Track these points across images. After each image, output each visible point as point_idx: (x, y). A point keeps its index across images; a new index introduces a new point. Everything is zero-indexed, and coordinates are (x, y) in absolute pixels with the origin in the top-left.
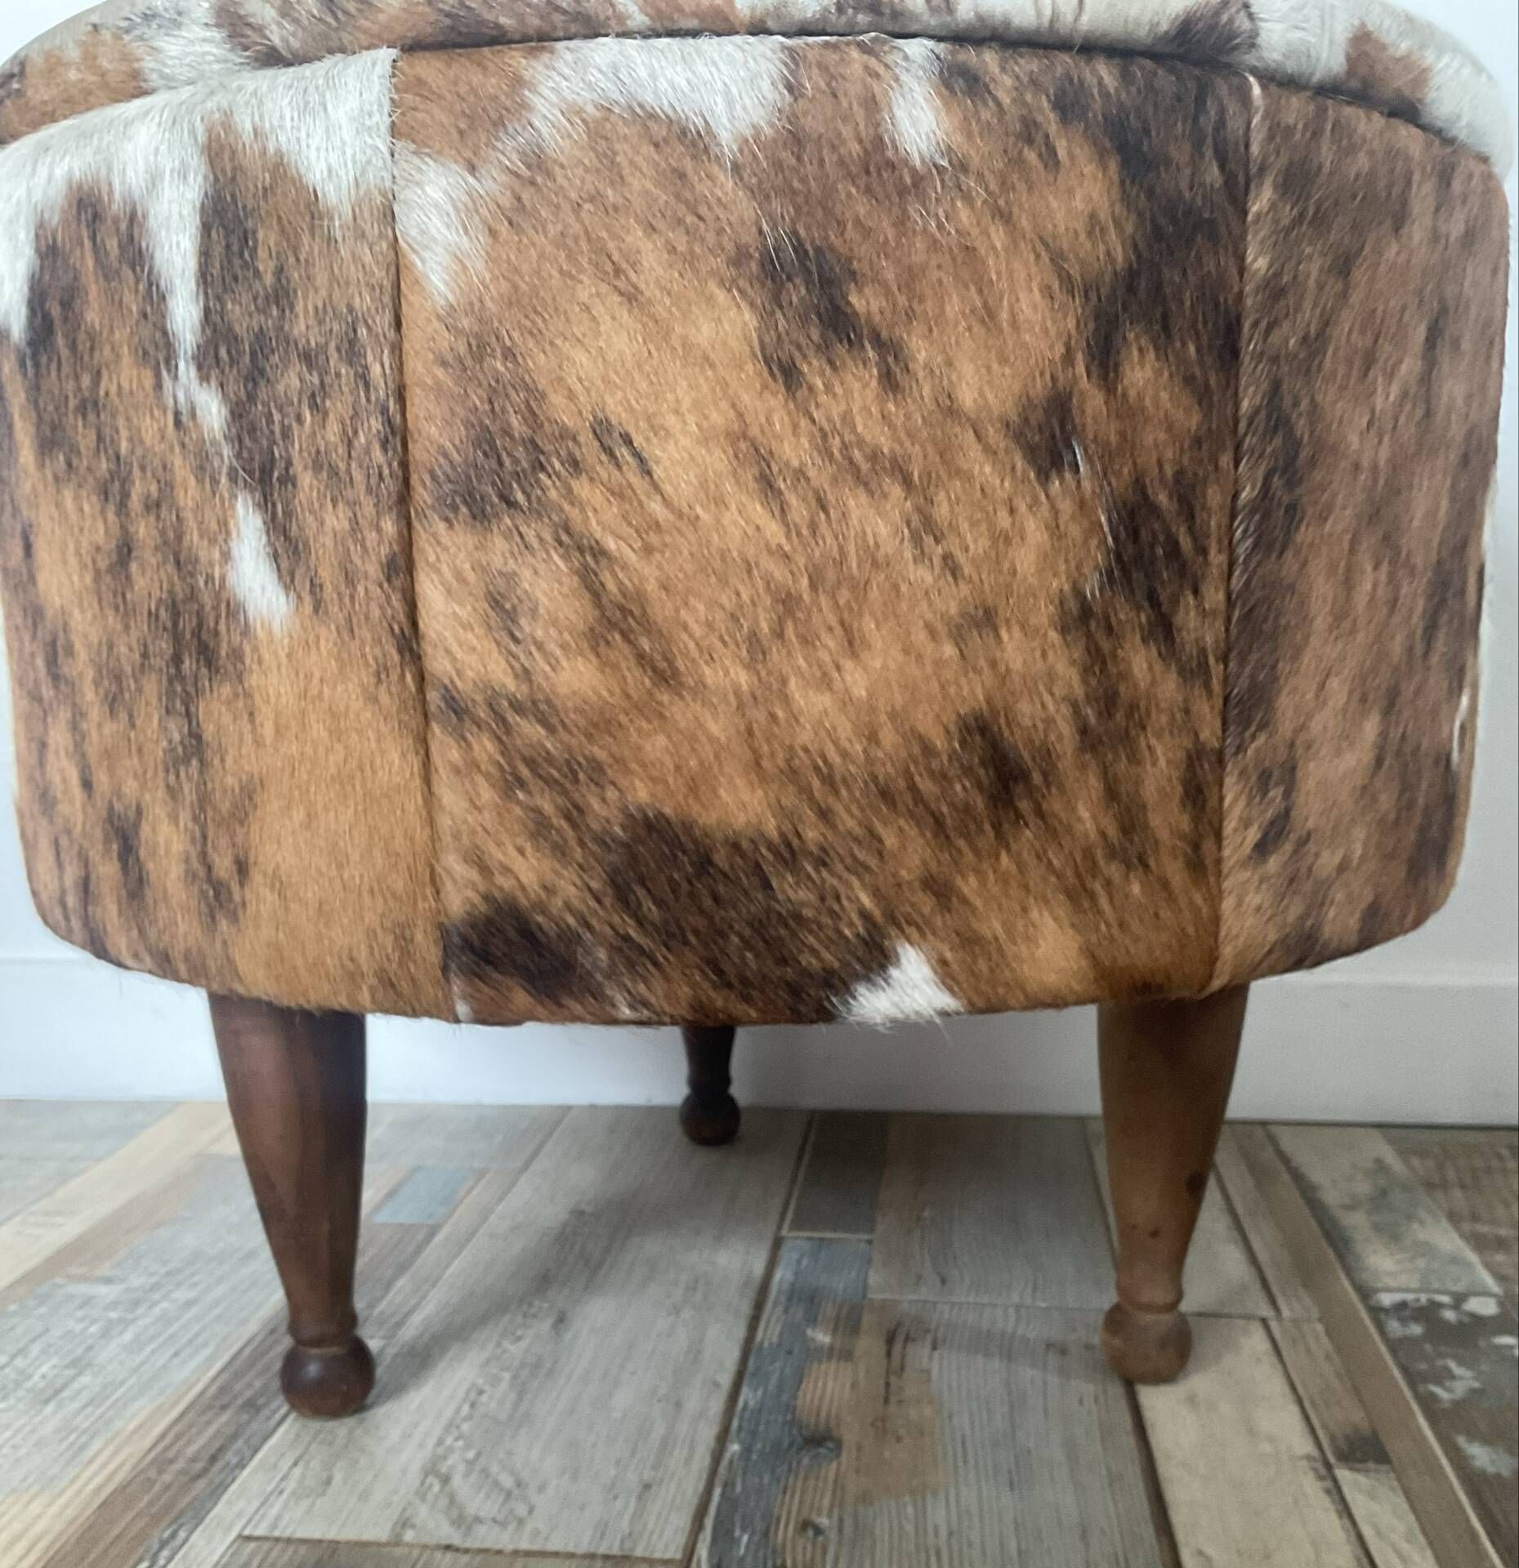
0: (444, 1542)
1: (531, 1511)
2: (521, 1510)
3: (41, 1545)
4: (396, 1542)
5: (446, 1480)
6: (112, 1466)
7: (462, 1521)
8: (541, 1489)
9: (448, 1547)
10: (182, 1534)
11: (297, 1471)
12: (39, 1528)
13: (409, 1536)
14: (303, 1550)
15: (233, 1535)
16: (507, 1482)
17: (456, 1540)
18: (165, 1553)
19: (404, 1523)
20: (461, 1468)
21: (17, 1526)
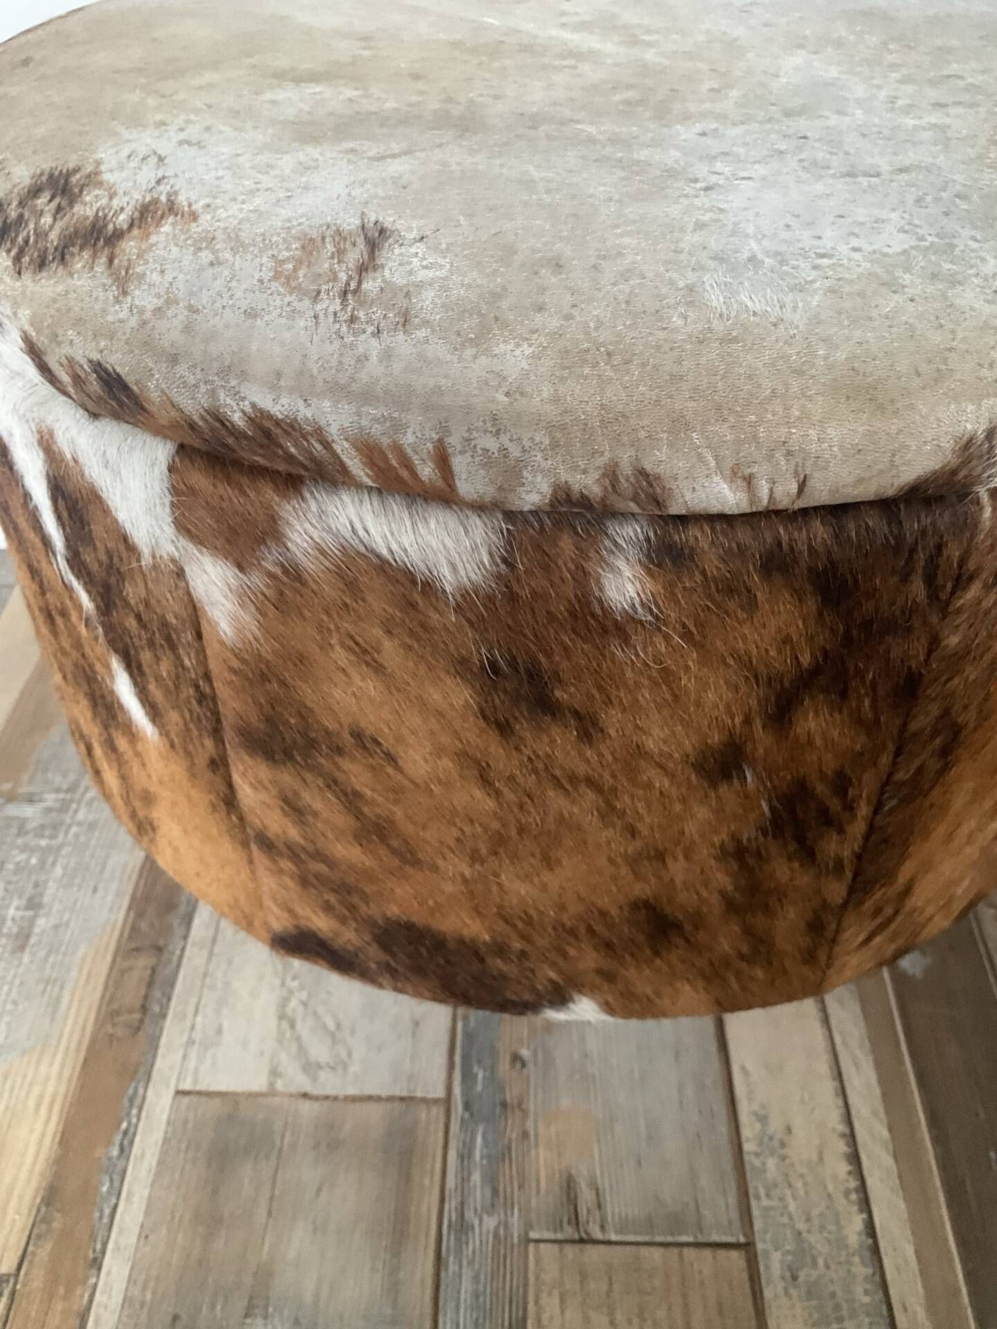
0: (302, 1090)
1: (350, 1054)
2: (344, 1054)
3: (57, 1108)
4: (272, 1092)
5: (292, 1025)
6: (81, 1021)
7: (311, 1068)
8: (353, 1032)
9: (305, 1095)
10: (141, 1091)
11: (199, 1019)
12: (50, 1089)
13: (280, 1085)
14: (217, 1101)
15: (172, 1092)
16: (331, 1025)
17: (308, 1088)
18: (135, 1111)
19: (275, 1073)
20: (300, 1009)
21: (37, 1090)
